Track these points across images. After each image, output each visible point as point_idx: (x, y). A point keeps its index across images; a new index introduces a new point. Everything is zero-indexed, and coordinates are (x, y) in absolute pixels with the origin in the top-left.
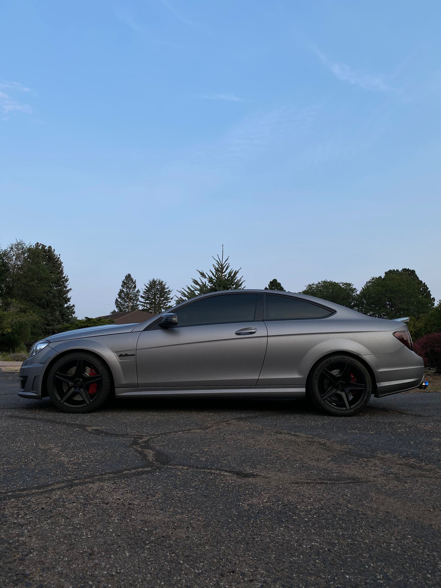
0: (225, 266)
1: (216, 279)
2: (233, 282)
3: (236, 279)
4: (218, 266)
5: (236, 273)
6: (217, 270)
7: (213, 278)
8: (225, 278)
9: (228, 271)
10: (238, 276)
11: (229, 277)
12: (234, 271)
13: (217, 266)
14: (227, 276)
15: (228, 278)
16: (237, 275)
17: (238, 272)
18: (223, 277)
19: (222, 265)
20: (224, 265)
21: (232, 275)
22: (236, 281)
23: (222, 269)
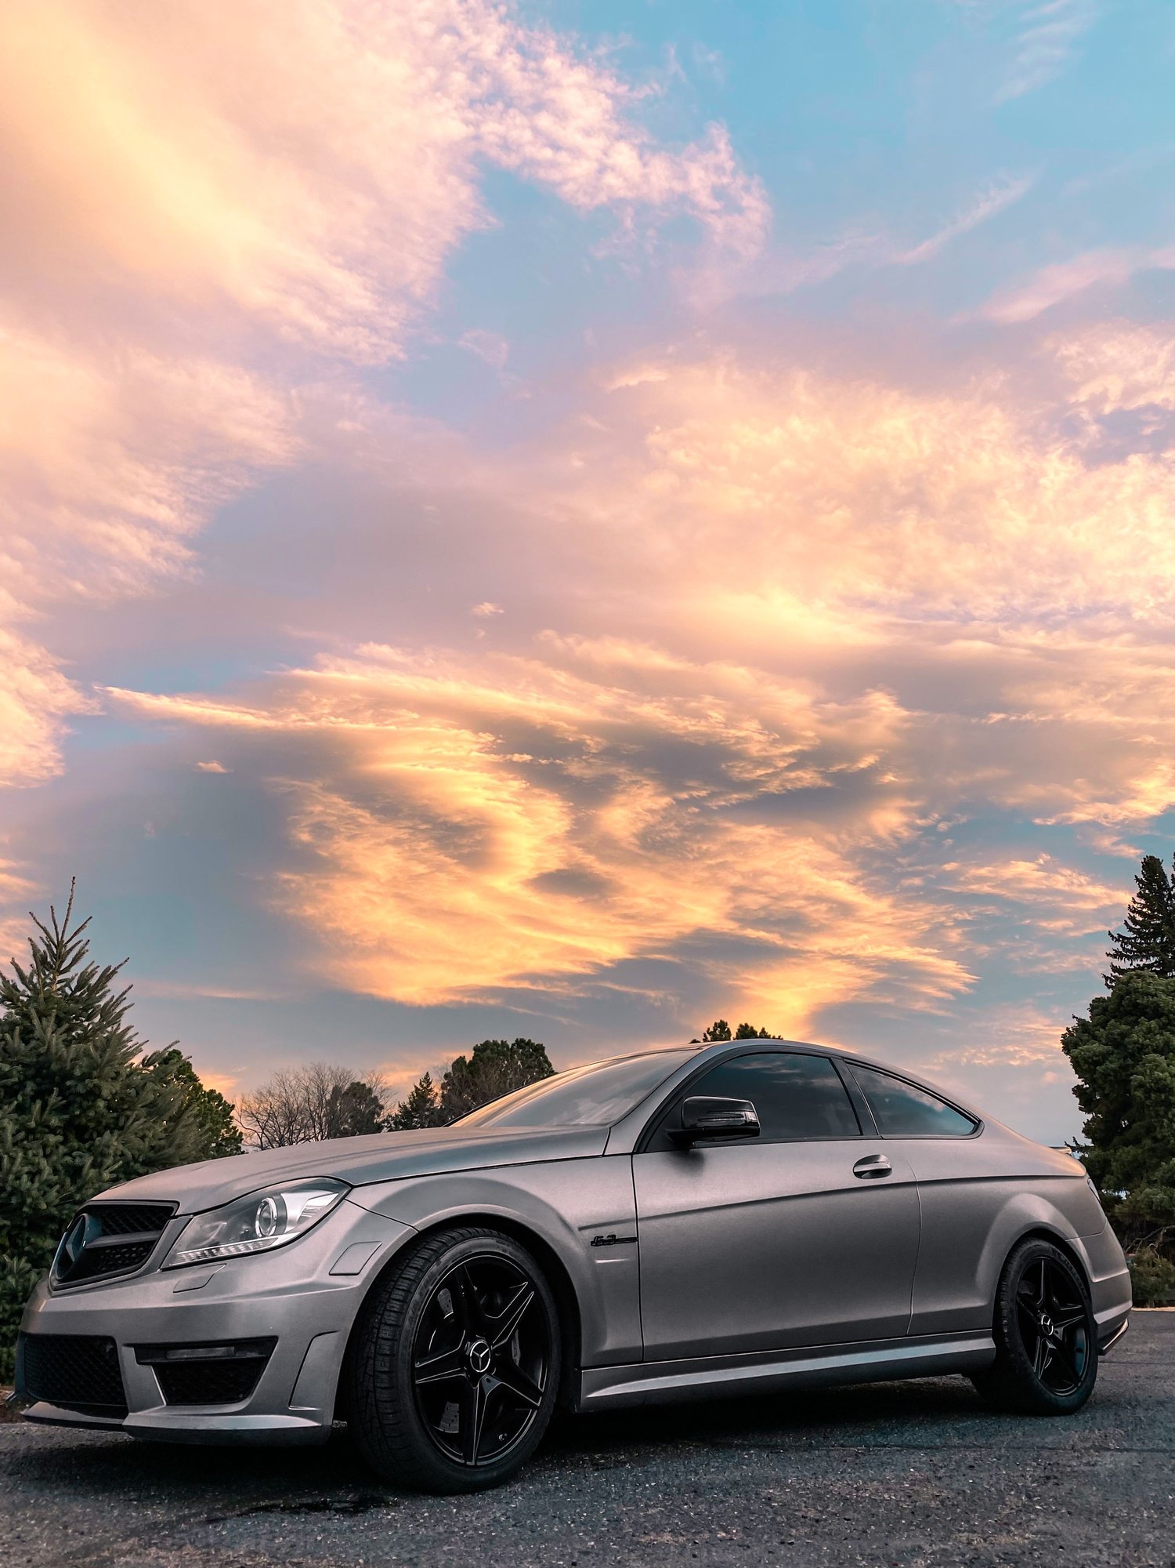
0: (71, 949)
1: (29, 993)
2: (91, 1006)
3: (104, 995)
4: (45, 948)
5: (108, 975)
6: (41, 962)
7: (21, 987)
8: (64, 992)
9: (77, 970)
10: (115, 987)
11: (78, 988)
12: (100, 971)
13: (42, 948)
14: (74, 985)
15: (74, 992)
16: (110, 985)
17: (114, 972)
18: (59, 986)
19: (60, 945)
20: (69, 946)
21: (93, 981)
22: (102, 1003)
23: (60, 958)
